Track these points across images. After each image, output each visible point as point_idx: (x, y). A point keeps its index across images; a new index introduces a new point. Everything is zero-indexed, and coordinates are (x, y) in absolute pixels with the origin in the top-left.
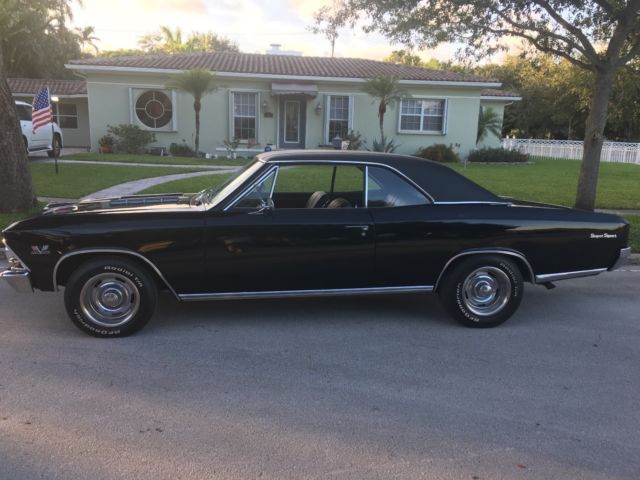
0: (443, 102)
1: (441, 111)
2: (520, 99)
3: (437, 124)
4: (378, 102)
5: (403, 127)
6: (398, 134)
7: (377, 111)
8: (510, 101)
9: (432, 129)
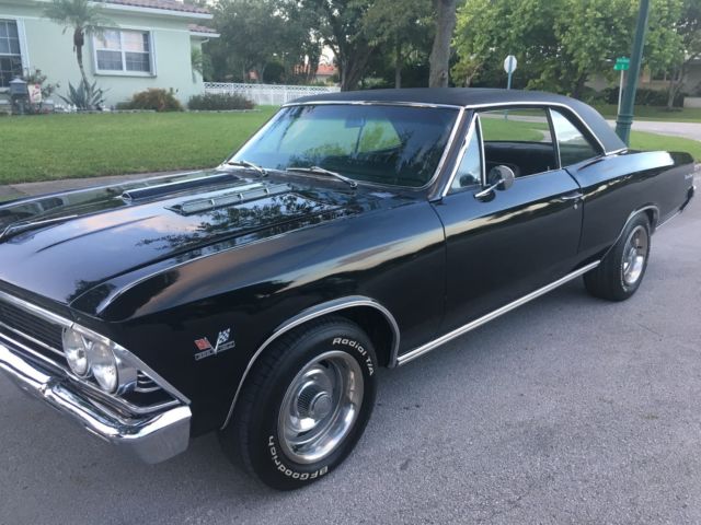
0: (146, 35)
1: (147, 46)
2: (218, 36)
3: (144, 62)
4: (71, 31)
5: (100, 67)
6: (96, 75)
7: (72, 44)
8: (206, 38)
9: (137, 69)
